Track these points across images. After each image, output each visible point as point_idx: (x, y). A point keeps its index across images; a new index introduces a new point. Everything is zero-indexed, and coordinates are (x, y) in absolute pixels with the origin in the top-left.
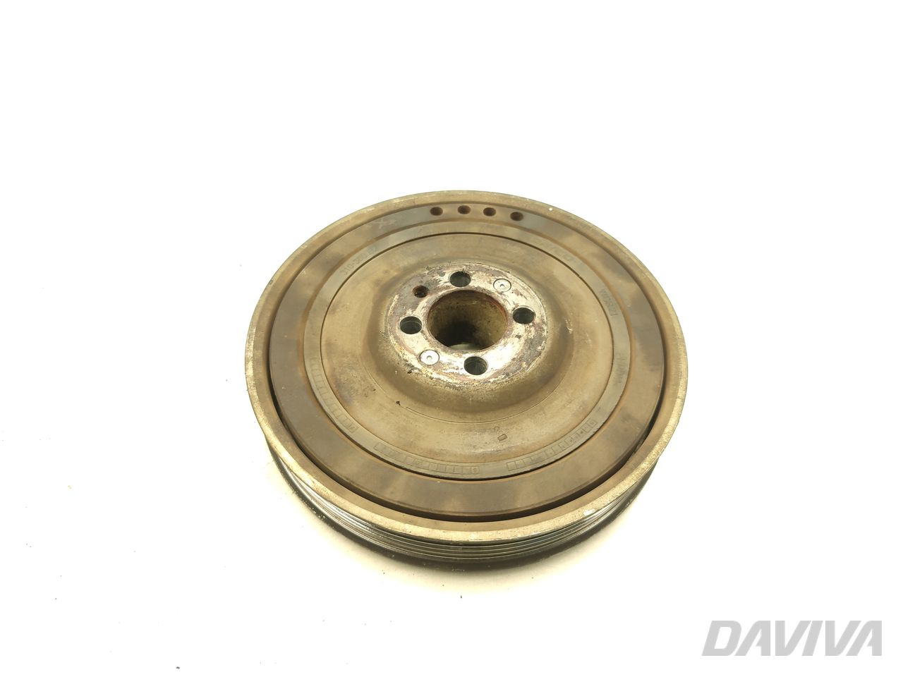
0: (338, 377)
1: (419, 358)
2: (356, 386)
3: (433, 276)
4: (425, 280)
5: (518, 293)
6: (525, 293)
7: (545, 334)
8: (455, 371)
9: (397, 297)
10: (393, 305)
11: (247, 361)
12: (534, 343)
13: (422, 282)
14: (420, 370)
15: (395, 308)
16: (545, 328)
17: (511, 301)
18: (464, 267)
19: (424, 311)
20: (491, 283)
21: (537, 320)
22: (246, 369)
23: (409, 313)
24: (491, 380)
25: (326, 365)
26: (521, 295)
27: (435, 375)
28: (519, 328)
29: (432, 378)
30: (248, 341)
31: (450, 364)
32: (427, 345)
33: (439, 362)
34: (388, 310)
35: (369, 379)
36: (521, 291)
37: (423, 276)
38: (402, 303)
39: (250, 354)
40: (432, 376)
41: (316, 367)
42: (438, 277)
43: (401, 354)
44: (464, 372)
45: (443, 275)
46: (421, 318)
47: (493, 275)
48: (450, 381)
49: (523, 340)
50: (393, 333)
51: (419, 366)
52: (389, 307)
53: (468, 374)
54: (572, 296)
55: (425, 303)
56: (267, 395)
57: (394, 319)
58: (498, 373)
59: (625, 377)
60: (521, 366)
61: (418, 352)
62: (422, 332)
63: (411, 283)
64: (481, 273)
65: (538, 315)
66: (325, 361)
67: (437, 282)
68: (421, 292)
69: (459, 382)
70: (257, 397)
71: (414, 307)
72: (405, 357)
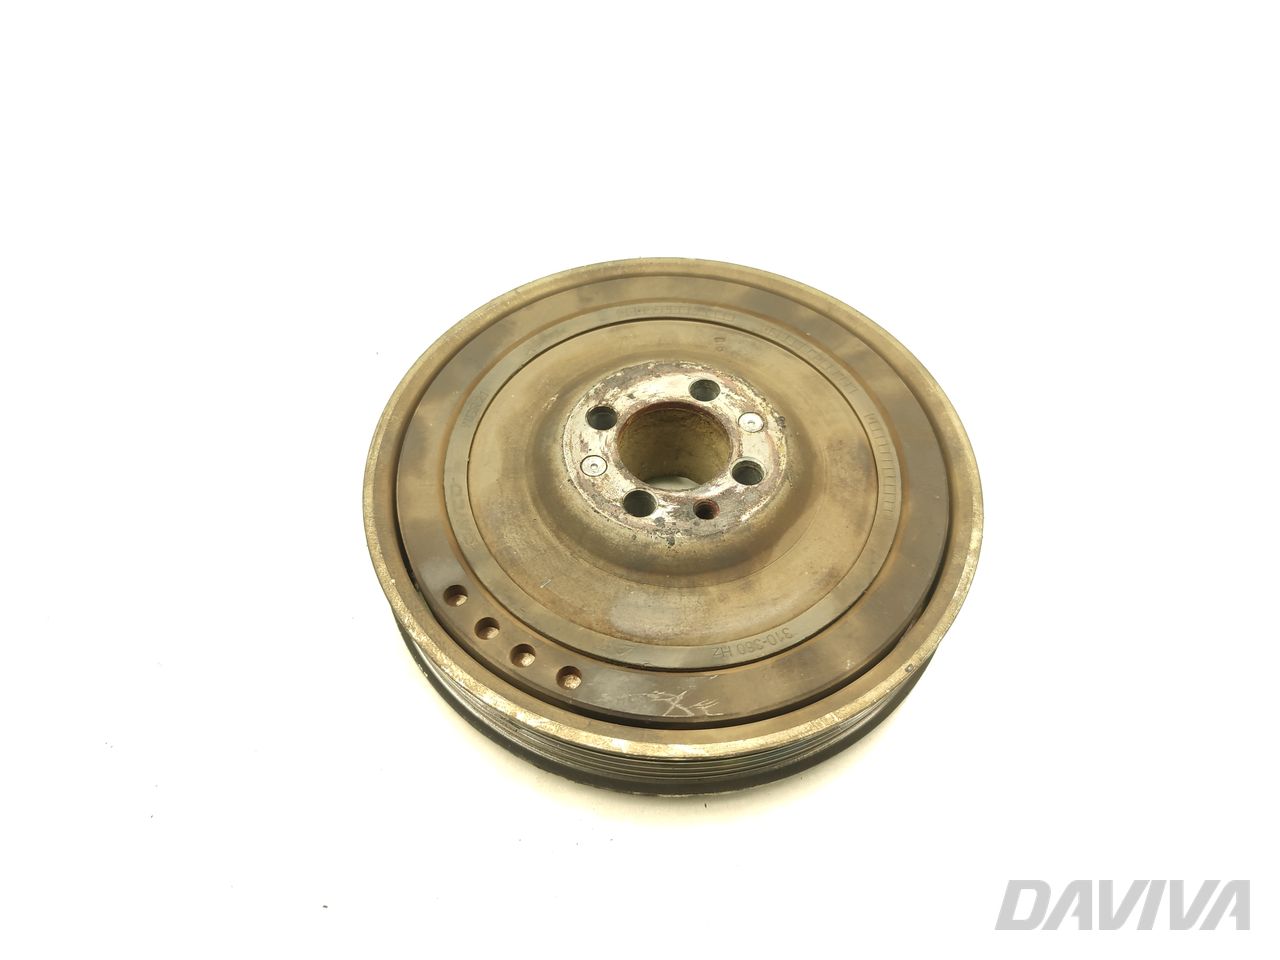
0: (864, 479)
1: (765, 427)
2: (847, 458)
3: (674, 524)
4: (688, 525)
5: (584, 445)
6: (576, 441)
7: (599, 386)
8: (732, 395)
9: (744, 518)
10: (756, 509)
11: (978, 552)
12: (620, 382)
13: (695, 524)
14: (772, 413)
15: (756, 503)
16: (592, 392)
17: (602, 442)
18: (621, 516)
19: (720, 481)
20: (607, 475)
21: (592, 404)
22: (980, 541)
23: (741, 488)
24: (700, 368)
25: (873, 503)
26: (582, 442)
27: (758, 400)
28: (622, 405)
29: (764, 400)
30: (970, 581)
31: (733, 405)
32: (745, 439)
33: (744, 413)
34: (766, 506)
35: (828, 459)
36: (577, 446)
37: (687, 532)
38: (742, 505)
39: (970, 559)
40: (761, 401)
41: (887, 506)
42: (669, 520)
43: (783, 442)
44: (723, 389)
45: (659, 520)
46: (729, 474)
47: (594, 485)
48: (745, 388)
49: (630, 391)
50: (777, 472)
51: (770, 419)
52: (763, 509)
53: (720, 385)
54: (508, 438)
55: (710, 492)
56: (961, 500)
57: (766, 489)
58: (686, 371)
59: (546, 332)
60: (656, 367)
61: (763, 434)
62: (740, 456)
63: (711, 529)
64: (607, 496)
65: (586, 409)
66: (872, 509)
67: (676, 514)
68: (705, 510)
69: (737, 383)
70: (974, 498)
71: (728, 493)
72: (780, 435)
